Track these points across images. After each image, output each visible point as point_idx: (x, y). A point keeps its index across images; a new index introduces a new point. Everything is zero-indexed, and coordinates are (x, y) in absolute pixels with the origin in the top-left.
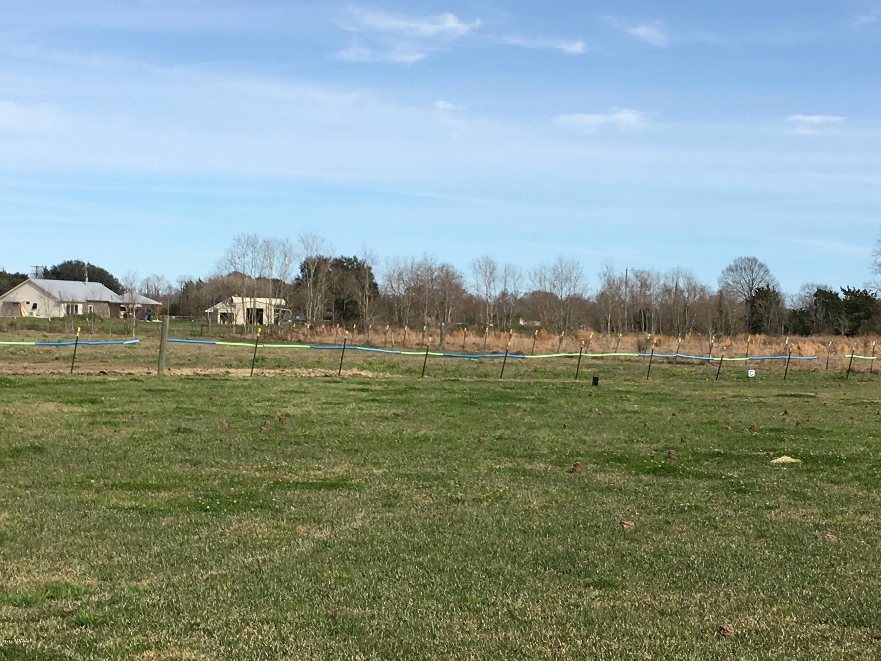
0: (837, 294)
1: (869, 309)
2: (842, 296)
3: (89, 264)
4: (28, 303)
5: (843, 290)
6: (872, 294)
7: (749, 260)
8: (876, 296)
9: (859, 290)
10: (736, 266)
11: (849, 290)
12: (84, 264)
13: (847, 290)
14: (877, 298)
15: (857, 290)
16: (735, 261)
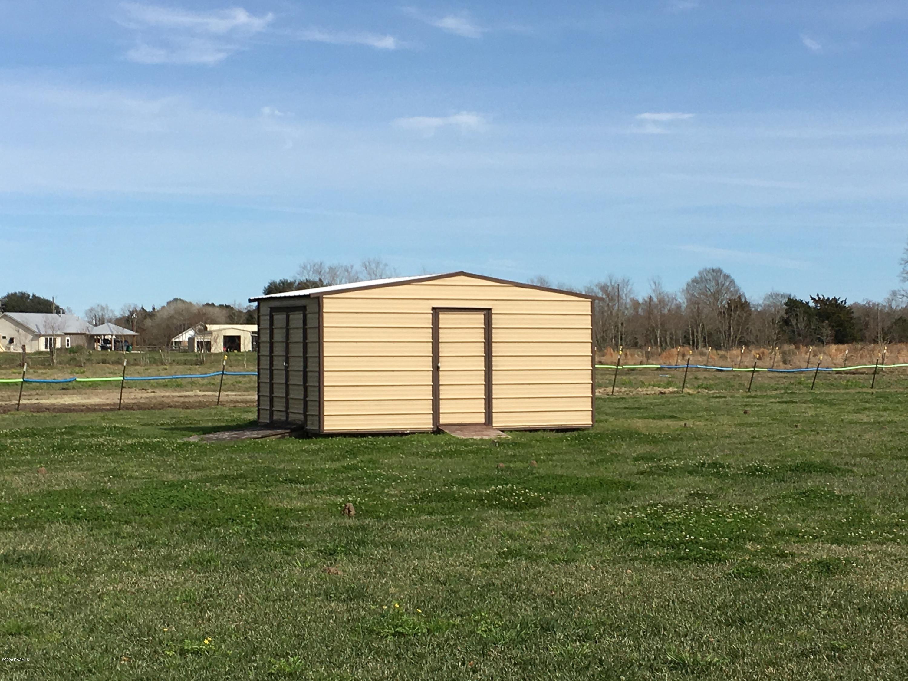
0: (807, 303)
1: (840, 317)
2: (812, 304)
3: (34, 296)
4: (4, 337)
5: (813, 299)
6: (842, 302)
7: (713, 270)
8: (845, 303)
9: (829, 298)
10: (701, 278)
11: (819, 298)
12: (29, 296)
13: (817, 299)
14: (847, 305)
15: (826, 298)
16: (700, 273)
